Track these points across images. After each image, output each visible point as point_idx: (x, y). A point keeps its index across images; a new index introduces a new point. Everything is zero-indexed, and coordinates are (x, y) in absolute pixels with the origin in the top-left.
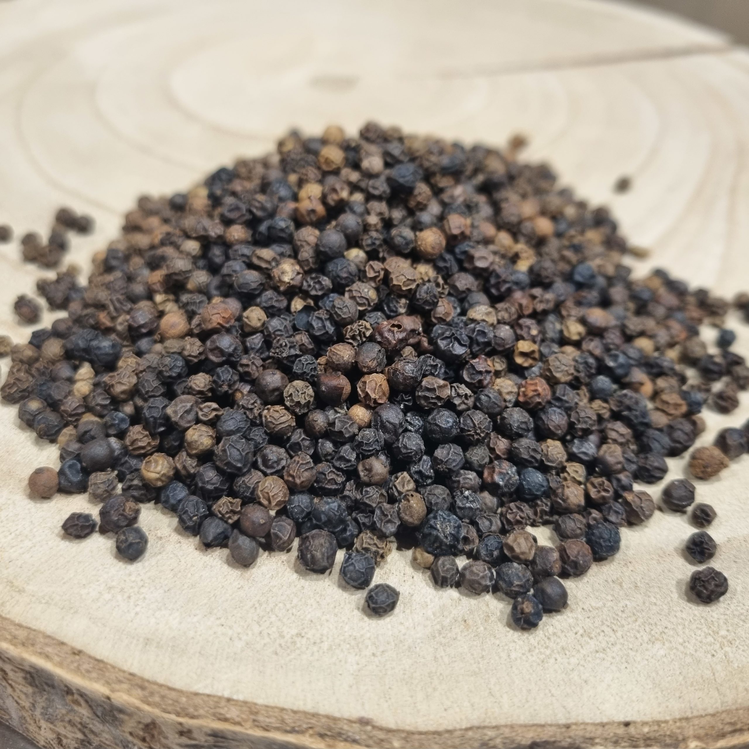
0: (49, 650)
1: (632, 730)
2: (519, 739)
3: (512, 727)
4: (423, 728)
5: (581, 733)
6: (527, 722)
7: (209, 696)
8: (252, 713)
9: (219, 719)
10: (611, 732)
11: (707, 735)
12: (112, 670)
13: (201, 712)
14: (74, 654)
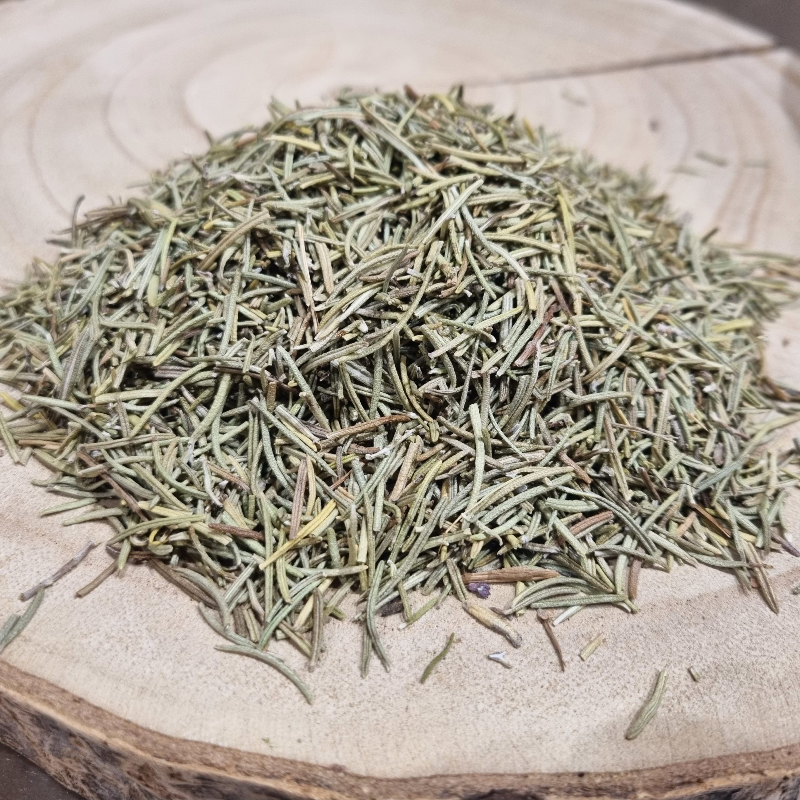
0: (51, 697)
1: (585, 781)
2: (478, 787)
3: (473, 776)
4: (391, 776)
5: (537, 783)
6: (487, 771)
7: (197, 742)
8: (235, 759)
9: (206, 764)
10: (565, 782)
11: (656, 786)
12: (108, 717)
13: (189, 757)
14: (75, 701)
